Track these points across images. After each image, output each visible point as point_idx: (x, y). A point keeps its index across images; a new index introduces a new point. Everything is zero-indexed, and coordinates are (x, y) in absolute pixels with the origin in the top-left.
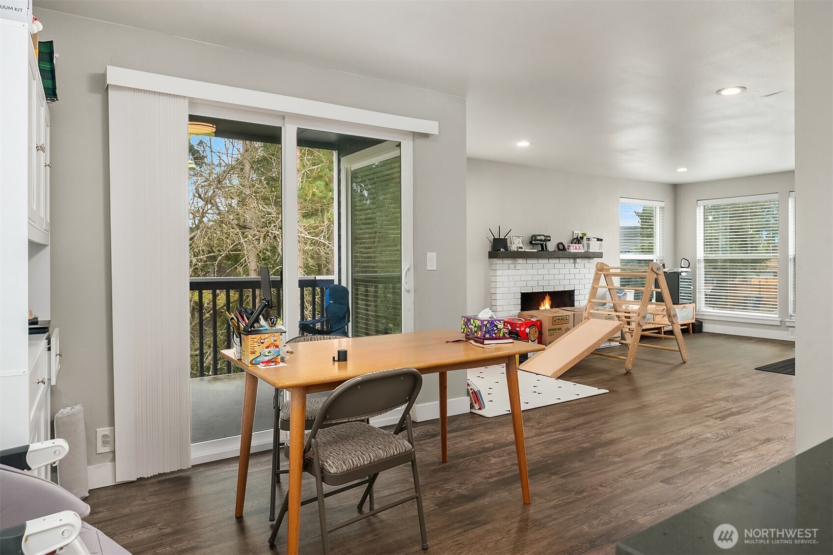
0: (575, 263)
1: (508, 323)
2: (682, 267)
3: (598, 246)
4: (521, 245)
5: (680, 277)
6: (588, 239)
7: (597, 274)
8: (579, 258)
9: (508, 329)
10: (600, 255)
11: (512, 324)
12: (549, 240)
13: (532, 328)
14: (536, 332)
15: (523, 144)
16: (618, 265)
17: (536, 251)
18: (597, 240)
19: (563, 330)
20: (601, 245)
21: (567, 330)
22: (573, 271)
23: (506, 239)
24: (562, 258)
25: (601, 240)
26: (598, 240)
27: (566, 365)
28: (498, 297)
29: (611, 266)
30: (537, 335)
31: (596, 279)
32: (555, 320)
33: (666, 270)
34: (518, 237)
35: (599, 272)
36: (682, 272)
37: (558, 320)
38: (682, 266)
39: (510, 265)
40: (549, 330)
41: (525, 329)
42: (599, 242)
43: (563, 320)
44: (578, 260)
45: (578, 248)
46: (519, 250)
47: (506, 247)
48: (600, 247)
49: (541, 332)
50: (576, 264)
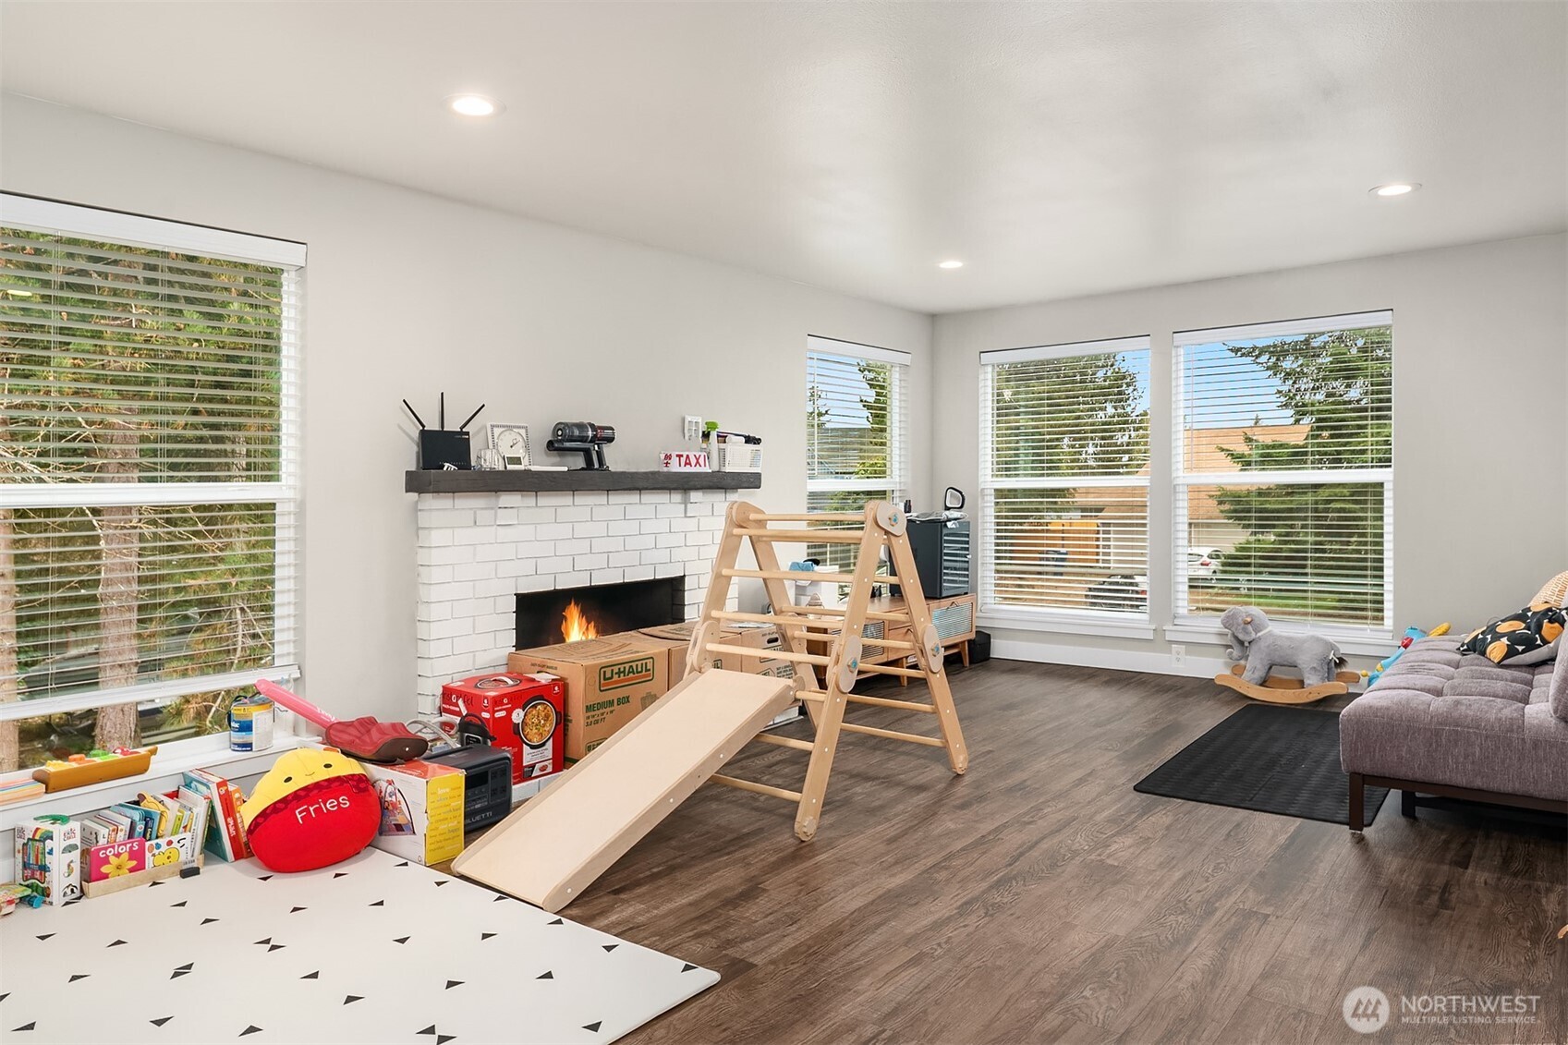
0: (685, 502)
1: (460, 694)
2: (948, 509)
3: (749, 456)
4: (519, 452)
5: (945, 531)
6: (722, 438)
7: (728, 536)
8: (696, 489)
9: (458, 714)
10: (752, 481)
11: (470, 699)
12: (611, 440)
13: (535, 706)
14: (547, 717)
15: (473, 105)
16: (801, 507)
17: (566, 469)
18: (746, 442)
19: (635, 701)
20: (756, 454)
21: (649, 700)
22: (680, 524)
23: (468, 433)
24: (646, 489)
25: (757, 441)
26: (749, 440)
27: (601, 855)
28: (435, 612)
29: (769, 511)
30: (550, 727)
31: (728, 551)
32: (608, 675)
33: (913, 515)
34: (510, 428)
35: (737, 531)
36: (949, 520)
37: (619, 673)
38: (948, 505)
39: (478, 512)
40: (588, 709)
41: (510, 712)
42: (751, 447)
43: (636, 672)
44: (695, 496)
45: (693, 462)
46: (510, 467)
47: (463, 460)
48: (753, 458)
49: (566, 715)
50: (689, 505)
